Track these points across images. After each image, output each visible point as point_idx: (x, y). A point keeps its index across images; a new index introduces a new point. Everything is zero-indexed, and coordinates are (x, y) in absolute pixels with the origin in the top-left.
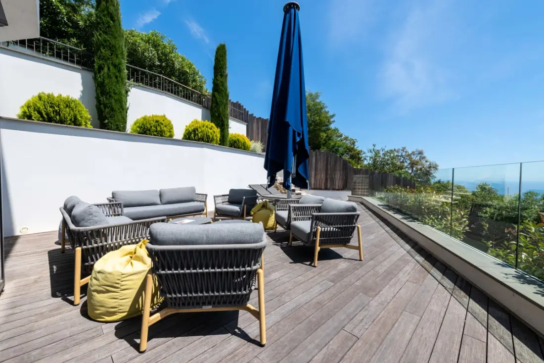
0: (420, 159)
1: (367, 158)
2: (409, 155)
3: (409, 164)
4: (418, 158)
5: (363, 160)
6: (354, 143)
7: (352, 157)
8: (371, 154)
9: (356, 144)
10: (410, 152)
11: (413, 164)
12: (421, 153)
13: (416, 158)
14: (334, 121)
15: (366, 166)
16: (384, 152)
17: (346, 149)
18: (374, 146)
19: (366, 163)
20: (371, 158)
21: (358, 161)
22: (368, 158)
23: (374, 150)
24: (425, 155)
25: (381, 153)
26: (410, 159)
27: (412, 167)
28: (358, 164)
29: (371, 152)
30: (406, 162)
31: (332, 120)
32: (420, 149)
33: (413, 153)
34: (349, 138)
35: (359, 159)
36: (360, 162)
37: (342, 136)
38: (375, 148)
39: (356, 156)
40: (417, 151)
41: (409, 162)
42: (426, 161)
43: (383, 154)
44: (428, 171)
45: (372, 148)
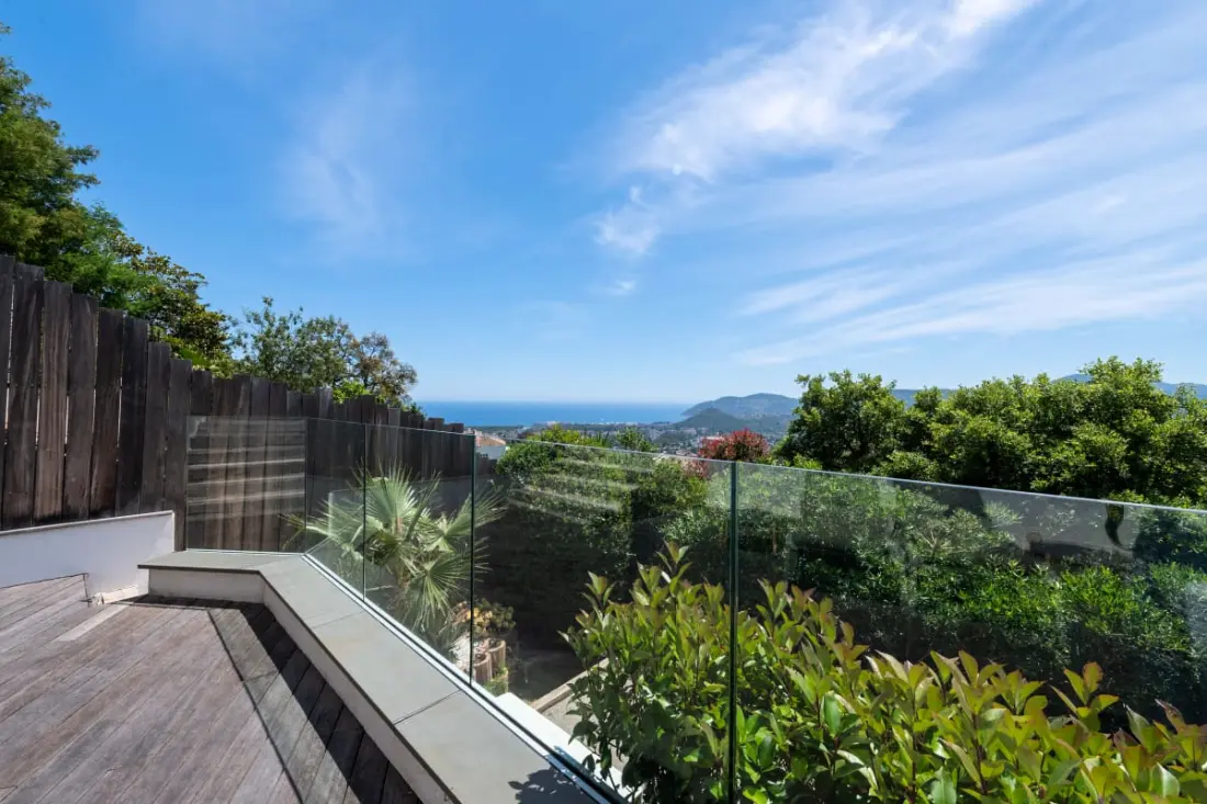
0: (381, 357)
1: (244, 340)
2: (356, 345)
3: (357, 366)
4: (377, 354)
5: (228, 347)
6: (192, 287)
7: (185, 332)
8: (258, 327)
9: (198, 291)
10: (359, 339)
11: (366, 368)
12: (382, 343)
13: (370, 353)
14: (90, 180)
15: (239, 365)
16: (299, 326)
17: (157, 300)
18: (268, 302)
19: (238, 354)
20: (257, 340)
21: (210, 348)
22: (249, 341)
23: (267, 316)
24: (391, 347)
25: (293, 328)
26: (360, 355)
27: (364, 374)
28: (211, 356)
29: (257, 320)
30: (349, 361)
31: (78, 169)
32: (381, 333)
33: (366, 341)
34: (171, 266)
35: (215, 341)
36: (216, 350)
37: (138, 252)
38: (272, 310)
39: (204, 333)
40: (373, 336)
41: (355, 361)
42: (394, 363)
43: (299, 331)
44: (397, 386)
45: (260, 309)
